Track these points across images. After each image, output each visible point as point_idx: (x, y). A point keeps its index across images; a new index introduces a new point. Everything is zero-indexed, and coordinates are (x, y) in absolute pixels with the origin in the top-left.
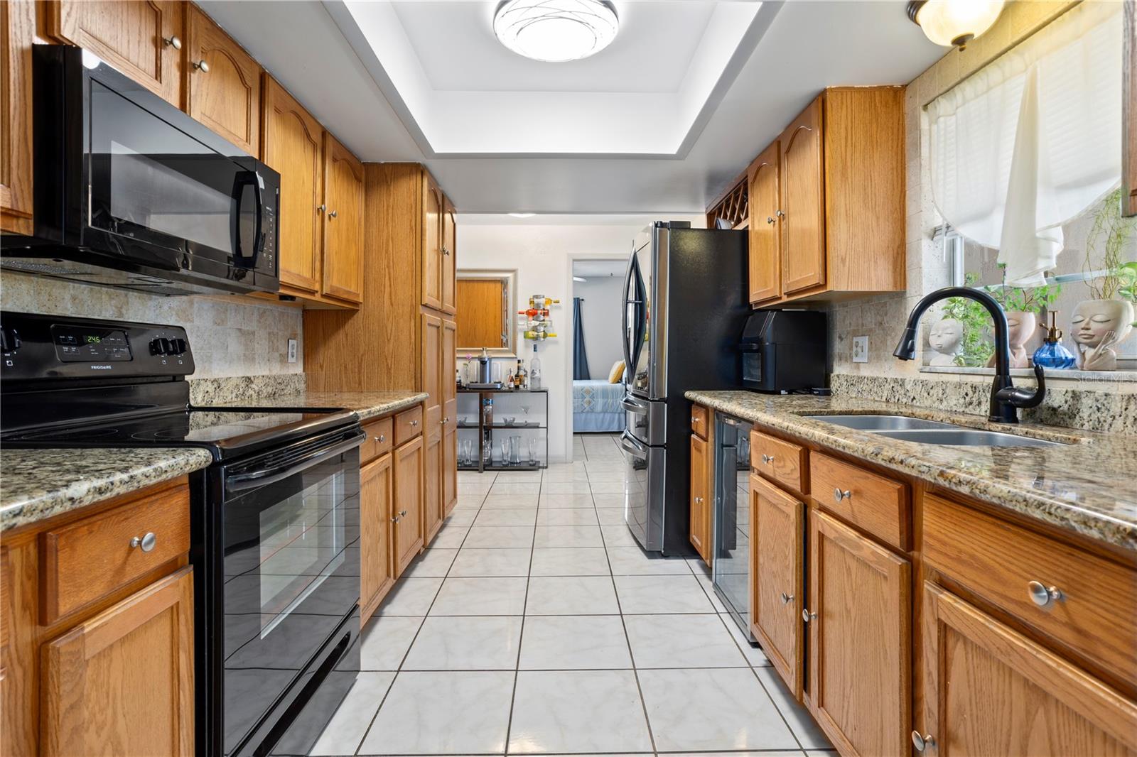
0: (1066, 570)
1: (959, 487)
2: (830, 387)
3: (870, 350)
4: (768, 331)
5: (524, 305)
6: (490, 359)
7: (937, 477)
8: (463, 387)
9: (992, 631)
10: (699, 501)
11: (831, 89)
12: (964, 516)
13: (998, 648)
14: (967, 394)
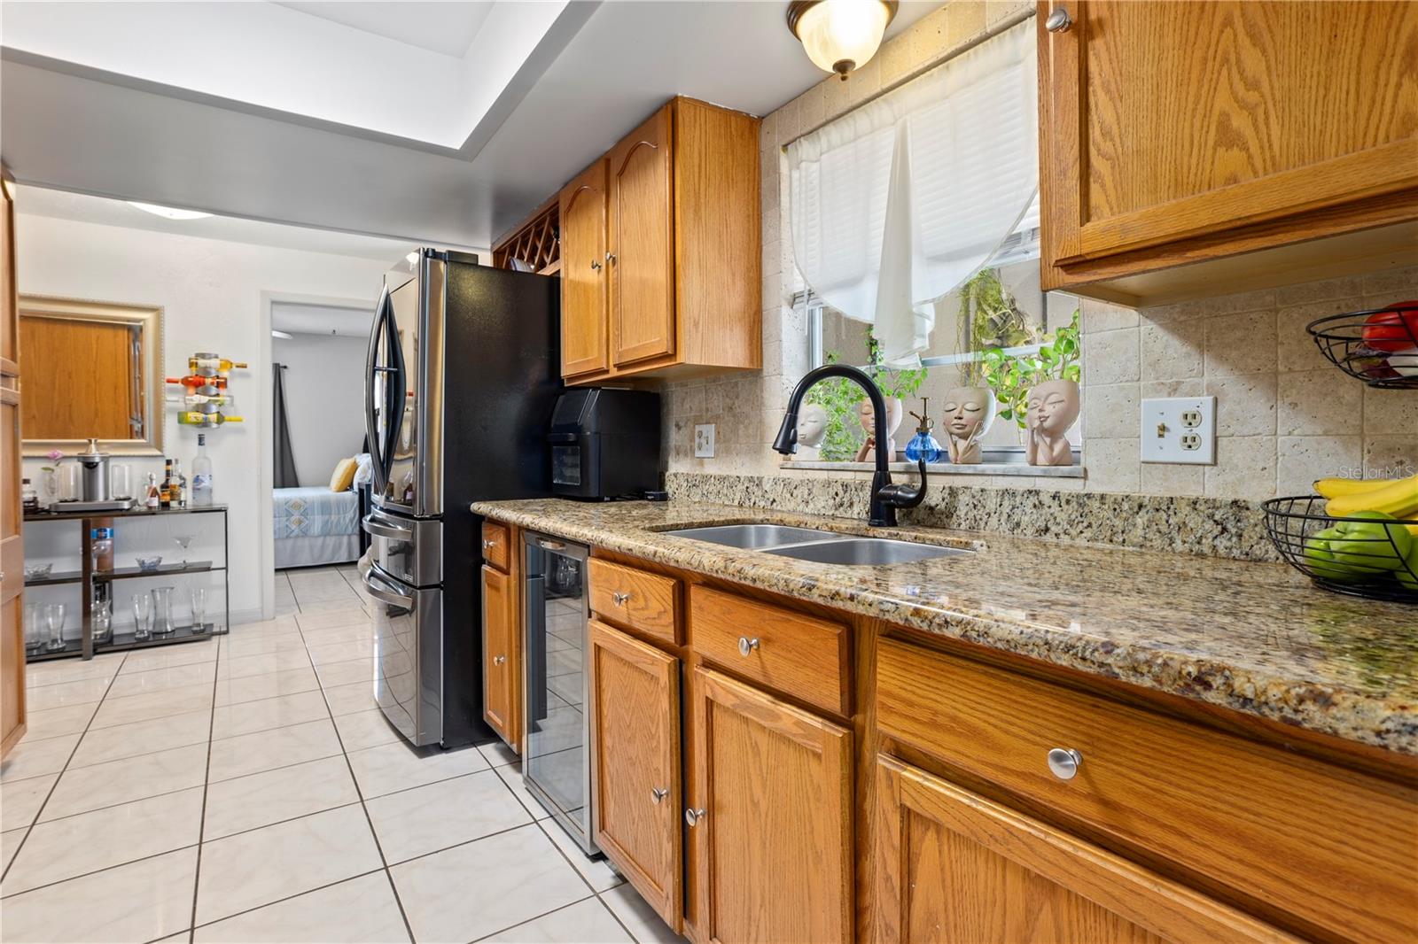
0: (1089, 726)
1: (944, 630)
2: (664, 489)
3: (717, 441)
4: (589, 414)
5: (177, 368)
6: (106, 459)
7: (910, 617)
8: (43, 510)
9: (983, 814)
10: (498, 661)
11: (684, 98)
12: (942, 666)
13: (991, 836)
14: (837, 494)
